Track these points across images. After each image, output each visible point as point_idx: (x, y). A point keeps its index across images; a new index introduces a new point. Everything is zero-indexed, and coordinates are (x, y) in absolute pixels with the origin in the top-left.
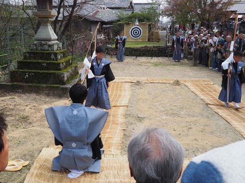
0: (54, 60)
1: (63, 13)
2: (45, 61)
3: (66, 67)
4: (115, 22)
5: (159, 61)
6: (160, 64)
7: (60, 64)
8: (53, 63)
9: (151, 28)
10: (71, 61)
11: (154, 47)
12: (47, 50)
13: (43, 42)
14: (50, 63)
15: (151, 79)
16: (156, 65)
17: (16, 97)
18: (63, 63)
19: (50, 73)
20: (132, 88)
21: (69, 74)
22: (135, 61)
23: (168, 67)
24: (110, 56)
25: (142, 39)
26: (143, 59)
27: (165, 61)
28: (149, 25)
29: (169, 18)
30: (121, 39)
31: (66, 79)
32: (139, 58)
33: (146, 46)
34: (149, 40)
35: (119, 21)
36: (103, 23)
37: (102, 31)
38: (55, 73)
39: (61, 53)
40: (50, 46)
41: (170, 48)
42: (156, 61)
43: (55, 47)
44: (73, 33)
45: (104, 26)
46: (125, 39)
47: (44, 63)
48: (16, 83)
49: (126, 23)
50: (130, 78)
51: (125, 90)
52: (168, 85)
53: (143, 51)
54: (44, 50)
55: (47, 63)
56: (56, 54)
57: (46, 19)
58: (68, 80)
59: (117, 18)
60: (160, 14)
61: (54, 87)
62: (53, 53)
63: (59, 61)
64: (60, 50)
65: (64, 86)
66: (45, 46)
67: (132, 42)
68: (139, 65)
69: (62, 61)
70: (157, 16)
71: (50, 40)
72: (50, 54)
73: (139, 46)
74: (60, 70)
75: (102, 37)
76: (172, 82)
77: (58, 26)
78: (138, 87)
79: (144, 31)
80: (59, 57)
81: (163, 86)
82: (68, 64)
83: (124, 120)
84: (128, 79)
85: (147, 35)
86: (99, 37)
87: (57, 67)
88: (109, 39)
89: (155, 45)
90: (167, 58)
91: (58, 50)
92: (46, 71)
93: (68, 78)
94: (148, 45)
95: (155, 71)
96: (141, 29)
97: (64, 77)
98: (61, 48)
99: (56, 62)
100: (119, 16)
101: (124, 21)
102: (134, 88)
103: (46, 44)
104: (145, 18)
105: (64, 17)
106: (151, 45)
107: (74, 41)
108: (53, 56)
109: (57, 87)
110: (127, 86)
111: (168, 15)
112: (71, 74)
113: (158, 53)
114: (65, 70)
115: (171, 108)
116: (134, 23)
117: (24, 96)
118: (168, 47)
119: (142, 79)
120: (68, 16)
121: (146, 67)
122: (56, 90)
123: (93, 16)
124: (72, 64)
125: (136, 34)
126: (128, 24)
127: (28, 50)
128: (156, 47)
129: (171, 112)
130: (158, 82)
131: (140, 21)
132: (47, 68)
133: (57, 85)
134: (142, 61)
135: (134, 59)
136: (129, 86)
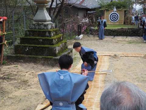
0: (48, 37)
1: (56, 2)
2: (42, 38)
3: (58, 43)
4: (98, 9)
5: (132, 40)
6: (133, 42)
7: (53, 39)
8: (47, 39)
9: (126, 14)
10: (61, 38)
11: (129, 29)
12: (42, 29)
13: (40, 23)
14: (45, 39)
15: (126, 53)
16: (130, 42)
17: (19, 66)
18: (55, 39)
19: (45, 47)
20: (110, 60)
21: (60, 48)
22: (113, 40)
23: (140, 45)
24: (93, 36)
25: (119, 23)
26: (120, 38)
27: (138, 40)
28: (125, 11)
29: (141, 5)
30: (102, 22)
31: (57, 52)
32: (116, 37)
33: (122, 28)
34: (124, 23)
35: (100, 8)
36: (87, 10)
37: (87, 16)
38: (49, 47)
39: (54, 31)
40: (45, 26)
41: (142, 30)
42: (130, 39)
43: (50, 27)
44: (64, 17)
45: (89, 12)
46: (105, 22)
47: (40, 39)
48: (19, 55)
49: (106, 10)
50: (109, 52)
51: (104, 62)
52: (139, 58)
53: (120, 32)
54: (41, 29)
55: (43, 39)
56: (50, 32)
57: (42, 5)
58: (59, 53)
59: (99, 6)
60: (133, 2)
61: (48, 58)
62: (48, 31)
63: (52, 38)
64: (53, 29)
65: (56, 58)
66: (41, 26)
67: (111, 25)
68: (116, 43)
69: (54, 37)
70: (132, 4)
71: (45, 21)
72: (45, 32)
73: (116, 28)
74: (53, 44)
75: (87, 20)
76: (143, 56)
77: (52, 12)
78: (115, 59)
79: (121, 16)
80: (52, 35)
81: (136, 58)
82: (60, 40)
83: (103, 84)
84: (107, 53)
85: (123, 19)
86: (84, 21)
87: (50, 42)
88: (92, 22)
89: (130, 28)
90: (139, 38)
91: (51, 29)
92: (42, 46)
93: (59, 51)
94: (124, 28)
95: (129, 47)
96: (118, 14)
97: (56, 50)
98: (54, 28)
99: (50, 38)
100: (100, 4)
101: (105, 8)
102: (112, 60)
103: (42, 24)
104: (121, 5)
105: (57, 4)
106: (126, 27)
107: (64, 24)
108: (47, 34)
109: (51, 58)
110: (106, 58)
111: (141, 3)
112: (61, 49)
113: (132, 34)
114: (57, 45)
115: (142, 76)
116: (112, 9)
117: (25, 65)
118: (140, 29)
119: (118, 53)
120: (60, 4)
121: (122, 44)
122: (50, 61)
123: (80, 4)
124: (62, 40)
125: (114, 18)
126: (108, 10)
127: (29, 29)
128: (131, 29)
129: (142, 79)
130: (131, 55)
131: (118, 8)
132: (43, 43)
133: (51, 57)
134: (119, 40)
135: (112, 38)
136: (108, 59)
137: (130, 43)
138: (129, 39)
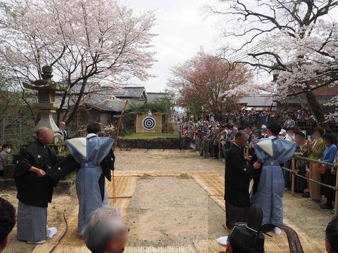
4: (127, 112)
5: (170, 154)
6: (172, 157)
9: (165, 119)
11: (168, 139)
17: (9, 195)
20: (138, 182)
22: (146, 154)
23: (179, 160)
24: (119, 149)
25: (156, 130)
26: (155, 152)
27: (177, 153)
28: (163, 116)
29: (184, 108)
32: (150, 151)
33: (159, 138)
34: (163, 131)
35: (130, 111)
36: (113, 113)
37: (112, 121)
39: (62, 146)
43: (56, 140)
44: (79, 124)
45: (115, 116)
48: (10, 179)
49: (138, 113)
50: (138, 171)
51: (130, 184)
52: (175, 178)
53: (156, 143)
56: (56, 147)
59: (129, 108)
60: (174, 105)
63: (60, 155)
64: (62, 142)
65: (64, 181)
67: (145, 133)
68: (150, 158)
69: (62, 154)
73: (152, 138)
75: (112, 128)
77: (62, 115)
78: (146, 181)
79: (157, 122)
80: (60, 150)
84: (136, 172)
85: (161, 126)
86: (107, 128)
88: (120, 130)
89: (169, 137)
90: (179, 151)
91: (59, 142)
94: (161, 137)
96: (154, 119)
100: (131, 106)
101: (136, 111)
102: (141, 182)
104: (158, 108)
106: (164, 136)
107: (79, 133)
110: (134, 180)
111: (183, 106)
116: (146, 113)
118: (182, 139)
120: (74, 105)
121: (157, 160)
123: (103, 105)
125: (149, 125)
126: (140, 114)
127: (26, 143)
128: (171, 139)
130: (166, 174)
131: (154, 111)
134: (153, 154)
136: (136, 180)
137: (167, 158)
138: (167, 152)
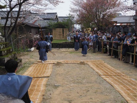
3: (8, 54)
7: (2, 51)
10: (11, 50)
18: (4, 51)
20: (53, 67)
21: (9, 59)
22: (58, 51)
26: (64, 50)
29: (80, 25)
30: (49, 37)
32: (61, 49)
33: (66, 42)
35: (49, 27)
37: (38, 33)
39: (3, 45)
42: (71, 50)
45: (40, 30)
50: (53, 61)
52: (76, 65)
53: (64, 45)
59: (48, 25)
64: (3, 42)
68: (61, 53)
70: (73, 24)
73: (62, 42)
74: (2, 56)
75: (38, 36)
76: (79, 62)
78: (58, 66)
79: (66, 33)
80: (2, 47)
81: (74, 64)
82: (9, 52)
86: (35, 36)
91: (1, 42)
95: (70, 56)
97: (5, 60)
98: (4, 41)
102: (55, 67)
111: (79, 24)
114: (6, 56)
115: (77, 78)
119: (61, 61)
121: (65, 54)
123: (33, 24)
124: (12, 52)
126: (55, 29)
129: (77, 81)
130: (71, 62)
134: (63, 51)
135: (58, 50)
136: (52, 66)
137: (71, 53)
